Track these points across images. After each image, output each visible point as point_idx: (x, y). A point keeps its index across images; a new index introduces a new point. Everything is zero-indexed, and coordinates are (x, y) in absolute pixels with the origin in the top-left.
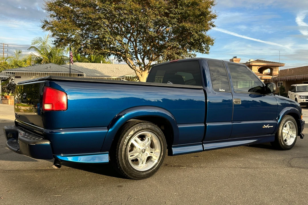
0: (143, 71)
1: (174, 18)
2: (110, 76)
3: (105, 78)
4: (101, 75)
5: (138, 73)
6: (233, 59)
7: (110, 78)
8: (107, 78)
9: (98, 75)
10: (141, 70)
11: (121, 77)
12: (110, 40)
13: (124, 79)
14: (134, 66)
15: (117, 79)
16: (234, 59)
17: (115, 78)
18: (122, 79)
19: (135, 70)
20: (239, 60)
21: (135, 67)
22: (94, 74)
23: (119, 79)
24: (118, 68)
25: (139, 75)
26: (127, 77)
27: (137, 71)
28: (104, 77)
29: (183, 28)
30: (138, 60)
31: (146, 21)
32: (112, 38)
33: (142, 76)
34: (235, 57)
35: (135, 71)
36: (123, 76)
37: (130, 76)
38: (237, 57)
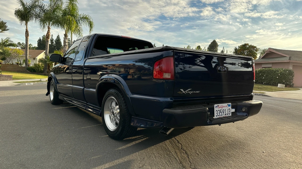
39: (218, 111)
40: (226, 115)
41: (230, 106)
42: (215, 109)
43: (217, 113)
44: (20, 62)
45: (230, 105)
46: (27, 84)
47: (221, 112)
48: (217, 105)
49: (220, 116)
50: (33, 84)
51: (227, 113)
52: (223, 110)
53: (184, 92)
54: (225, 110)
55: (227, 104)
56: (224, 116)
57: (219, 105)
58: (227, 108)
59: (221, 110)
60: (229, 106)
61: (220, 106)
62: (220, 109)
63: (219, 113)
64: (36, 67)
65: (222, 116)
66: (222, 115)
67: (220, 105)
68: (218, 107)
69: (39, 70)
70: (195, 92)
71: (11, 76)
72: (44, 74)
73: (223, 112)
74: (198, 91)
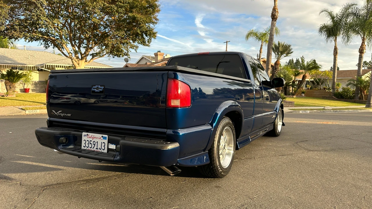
0: (80, 60)
1: (121, 7)
2: (26, 64)
3: (19, 65)
4: (14, 63)
5: (74, 62)
6: (157, 53)
7: (25, 66)
8: (21, 65)
9: (10, 62)
10: (77, 59)
11: (39, 65)
12: (46, 23)
13: (44, 67)
14: (70, 54)
15: (35, 67)
16: (159, 53)
17: (32, 66)
18: (41, 67)
19: (71, 58)
20: (163, 54)
21: (72, 55)
22: (4, 61)
23: (37, 67)
24: (34, 55)
25: (76, 64)
26: (48, 65)
27: (74, 60)
28: (17, 65)
29: (134, 19)
30: (73, 47)
31: (94, 7)
32: (48, 21)
33: (80, 65)
34: (159, 51)
35: (72, 60)
36: (42, 65)
37: (51, 64)
38: (161, 52)
39: (86, 141)
40: (98, 150)
41: (106, 139)
42: (84, 138)
43: (85, 143)
44: (329, 87)
45: (106, 137)
46: (301, 112)
47: (90, 143)
48: (86, 133)
49: (89, 148)
50: (309, 113)
51: (99, 147)
52: (94, 142)
53: (56, 113)
54: (97, 142)
55: (101, 135)
56: (95, 149)
57: (88, 134)
58: (100, 141)
59: (92, 141)
60: (103, 139)
61: (90, 136)
62: (89, 139)
63: (88, 144)
64: (345, 92)
65: (92, 149)
66: (93, 147)
67: (90, 134)
68: (87, 136)
69: (347, 96)
70: (66, 115)
71: (293, 102)
72: (353, 101)
73: (95, 145)
74: (69, 114)
